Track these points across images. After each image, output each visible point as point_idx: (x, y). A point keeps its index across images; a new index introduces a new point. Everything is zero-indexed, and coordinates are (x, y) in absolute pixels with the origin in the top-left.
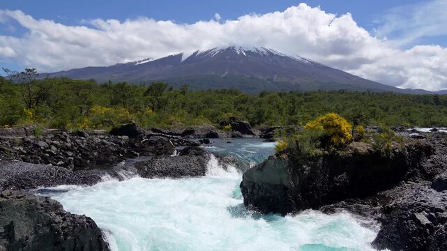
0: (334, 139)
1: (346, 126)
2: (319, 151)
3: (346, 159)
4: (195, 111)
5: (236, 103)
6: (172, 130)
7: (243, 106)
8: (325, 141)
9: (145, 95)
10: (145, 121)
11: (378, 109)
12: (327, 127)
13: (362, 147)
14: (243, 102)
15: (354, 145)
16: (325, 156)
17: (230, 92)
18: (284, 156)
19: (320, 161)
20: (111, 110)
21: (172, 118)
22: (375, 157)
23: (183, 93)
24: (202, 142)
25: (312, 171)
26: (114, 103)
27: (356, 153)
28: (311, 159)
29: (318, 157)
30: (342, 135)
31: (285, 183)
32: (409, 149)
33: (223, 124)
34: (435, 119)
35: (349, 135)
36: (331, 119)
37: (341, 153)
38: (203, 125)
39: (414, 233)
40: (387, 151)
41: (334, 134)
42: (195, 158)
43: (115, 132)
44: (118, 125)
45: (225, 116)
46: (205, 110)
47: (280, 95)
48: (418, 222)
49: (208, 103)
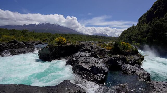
0: (61, 43)
1: (64, 39)
2: (57, 45)
3: (65, 47)
4: (36, 37)
5: (48, 36)
6: (29, 42)
7: (49, 36)
8: (59, 43)
9: (21, 33)
10: (21, 39)
11: (80, 38)
12: (59, 40)
13: (69, 44)
15: (67, 44)
16: (59, 46)
17: (48, 33)
18: (48, 47)
19: (58, 48)
20: (9, 37)
21: (29, 39)
22: (71, 46)
23: (33, 33)
24: (35, 45)
25: (55, 50)
26: (11, 35)
27: (67, 46)
28: (55, 47)
29: (57, 47)
30: (63, 42)
31: (48, 53)
32: (80, 45)
34: (90, 40)
35: (65, 42)
36: (61, 38)
37: (63, 46)
38: (38, 40)
39: (72, 62)
40: (75, 45)
41: (62, 41)
43: (10, 42)
44: (10, 40)
45: (44, 38)
46: (39, 37)
48: (73, 60)
49: (40, 35)
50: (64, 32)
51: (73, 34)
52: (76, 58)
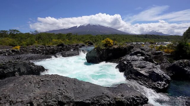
0: (108, 45)
1: (111, 41)
2: (104, 48)
3: (111, 50)
4: (79, 40)
5: (90, 37)
6: (73, 45)
7: (91, 38)
8: (106, 45)
9: (66, 36)
10: (66, 43)
11: (124, 38)
12: (106, 42)
13: (116, 47)
14: (91, 37)
15: (114, 46)
16: (106, 49)
17: (89, 35)
18: (95, 49)
19: (105, 50)
21: (73, 42)
22: (119, 49)
23: (76, 35)
24: (80, 47)
25: (103, 53)
26: (58, 39)
27: (114, 48)
28: (102, 50)
29: (104, 49)
30: (110, 44)
31: (96, 56)
32: (128, 47)
33: (86, 43)
34: (137, 40)
35: (112, 44)
36: (108, 40)
37: (110, 48)
38: (81, 43)
39: (123, 66)
40: (122, 47)
41: (108, 43)
42: (77, 51)
43: (58, 46)
44: (59, 44)
45: (87, 41)
46: (82, 40)
47: (101, 35)
48: (124, 64)
49: (83, 38)
50: (105, 32)
51: (116, 34)
52: (127, 62)
